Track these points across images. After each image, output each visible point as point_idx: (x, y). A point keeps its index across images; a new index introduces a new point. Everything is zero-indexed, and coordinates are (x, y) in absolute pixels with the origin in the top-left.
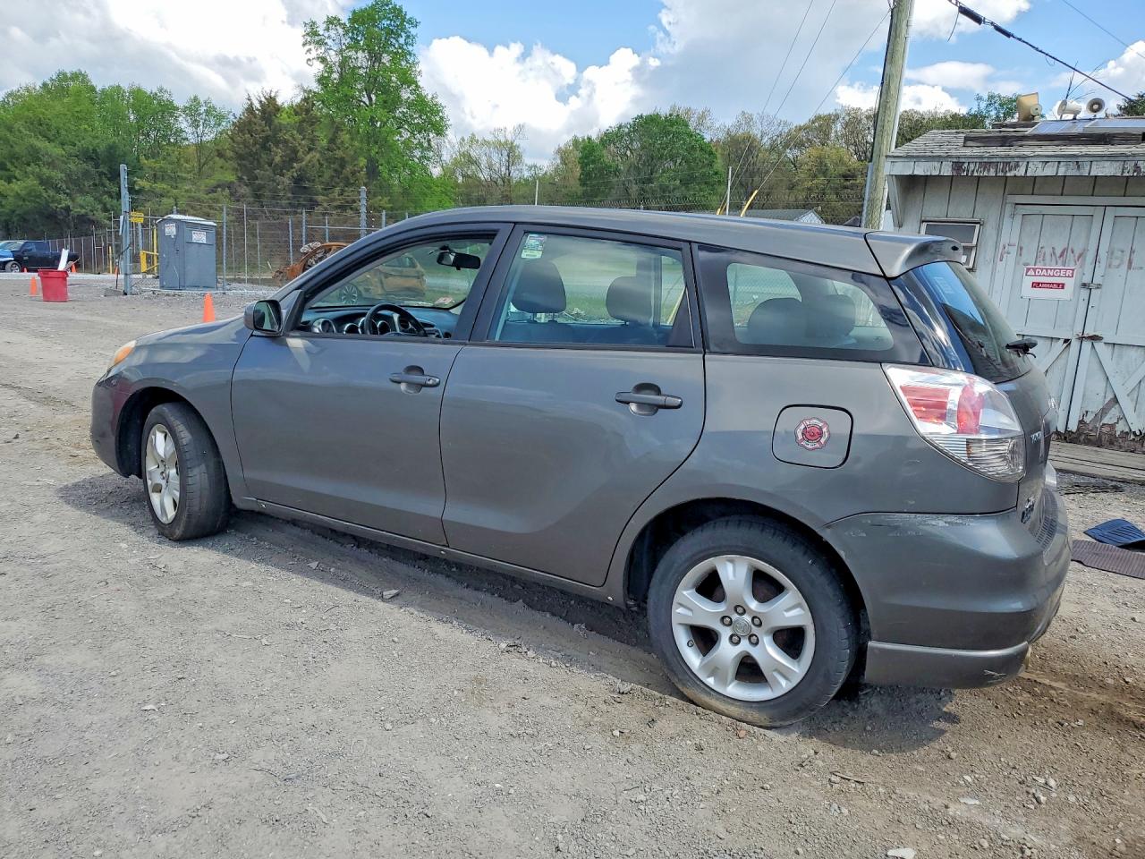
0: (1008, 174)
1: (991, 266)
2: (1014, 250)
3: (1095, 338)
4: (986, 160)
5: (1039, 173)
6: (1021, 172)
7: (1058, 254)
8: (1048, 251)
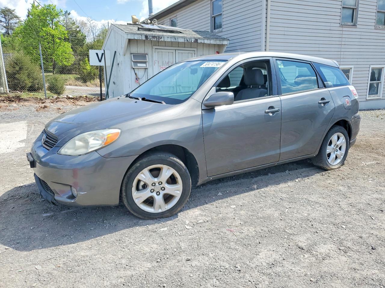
0: (160, 40)
1: (152, 67)
2: (157, 62)
3: (180, 85)
4: (153, 36)
5: (167, 40)
6: (162, 40)
7: (167, 63)
8: (165, 62)
